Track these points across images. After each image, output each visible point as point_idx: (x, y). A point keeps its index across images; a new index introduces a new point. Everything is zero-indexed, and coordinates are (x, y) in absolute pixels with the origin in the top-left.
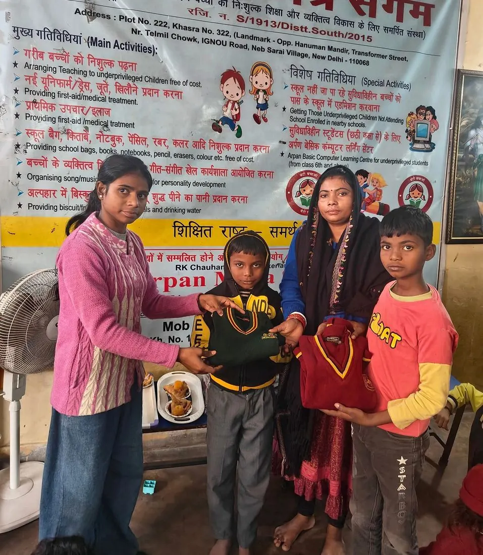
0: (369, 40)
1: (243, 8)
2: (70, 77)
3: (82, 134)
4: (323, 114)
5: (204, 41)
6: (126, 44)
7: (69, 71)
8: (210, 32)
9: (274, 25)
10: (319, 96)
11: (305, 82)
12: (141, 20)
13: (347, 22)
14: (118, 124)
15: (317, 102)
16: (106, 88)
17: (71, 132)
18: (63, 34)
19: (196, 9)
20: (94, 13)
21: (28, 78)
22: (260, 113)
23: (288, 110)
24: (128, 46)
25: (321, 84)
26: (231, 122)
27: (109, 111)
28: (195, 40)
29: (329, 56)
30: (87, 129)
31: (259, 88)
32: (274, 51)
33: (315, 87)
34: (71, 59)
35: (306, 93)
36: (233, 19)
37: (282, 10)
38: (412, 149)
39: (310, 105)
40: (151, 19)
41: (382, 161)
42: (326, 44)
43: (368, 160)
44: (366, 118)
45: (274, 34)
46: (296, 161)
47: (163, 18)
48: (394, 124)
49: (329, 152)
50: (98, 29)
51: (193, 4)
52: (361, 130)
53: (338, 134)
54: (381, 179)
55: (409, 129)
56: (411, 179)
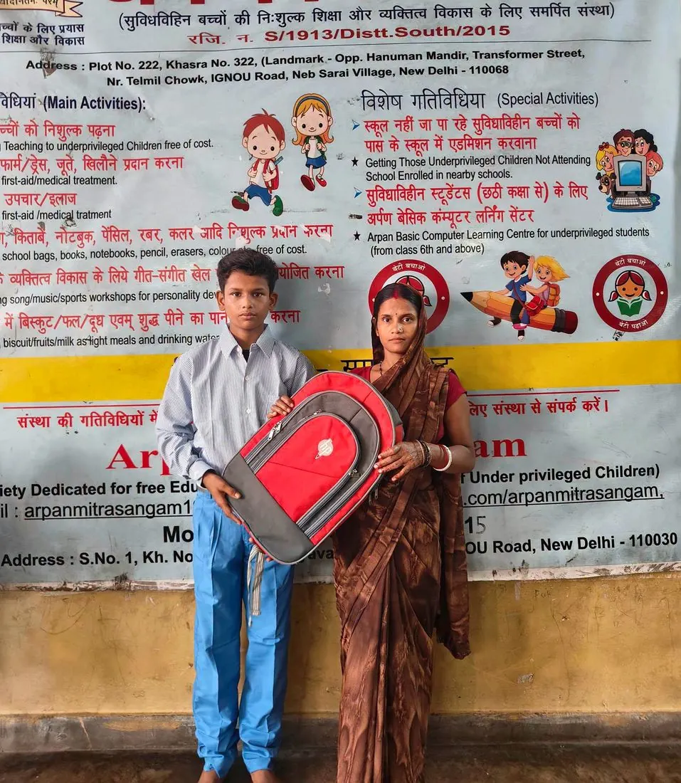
0: (505, 32)
1: (275, 21)
2: (19, 155)
3: (36, 233)
4: (427, 162)
5: (214, 78)
6: (99, 100)
7: (18, 147)
8: (224, 64)
9: (328, 36)
10: (417, 133)
11: (391, 114)
12: (120, 65)
13: (458, 11)
14: (88, 215)
15: (414, 144)
16: (69, 166)
17: (19, 231)
18: (11, 97)
19: (201, 34)
20: (53, 64)
22: (313, 173)
23: (362, 161)
24: (101, 103)
25: (419, 114)
26: (264, 193)
27: (74, 197)
28: (200, 79)
29: (430, 68)
30: (42, 225)
31: (310, 134)
32: (331, 74)
33: (409, 120)
34: (21, 129)
35: (393, 132)
36: (260, 40)
37: (340, 12)
38: (613, 208)
39: (402, 151)
40: (134, 61)
41: (555, 234)
42: (423, 50)
43: (526, 234)
44: (513, 160)
45: (329, 49)
46: (383, 245)
47: (151, 57)
48: (571, 166)
49: (444, 226)
50: (58, 85)
51: (196, 27)
52: (504, 182)
53: (461, 194)
54: (554, 266)
55: (603, 173)
56: (617, 264)
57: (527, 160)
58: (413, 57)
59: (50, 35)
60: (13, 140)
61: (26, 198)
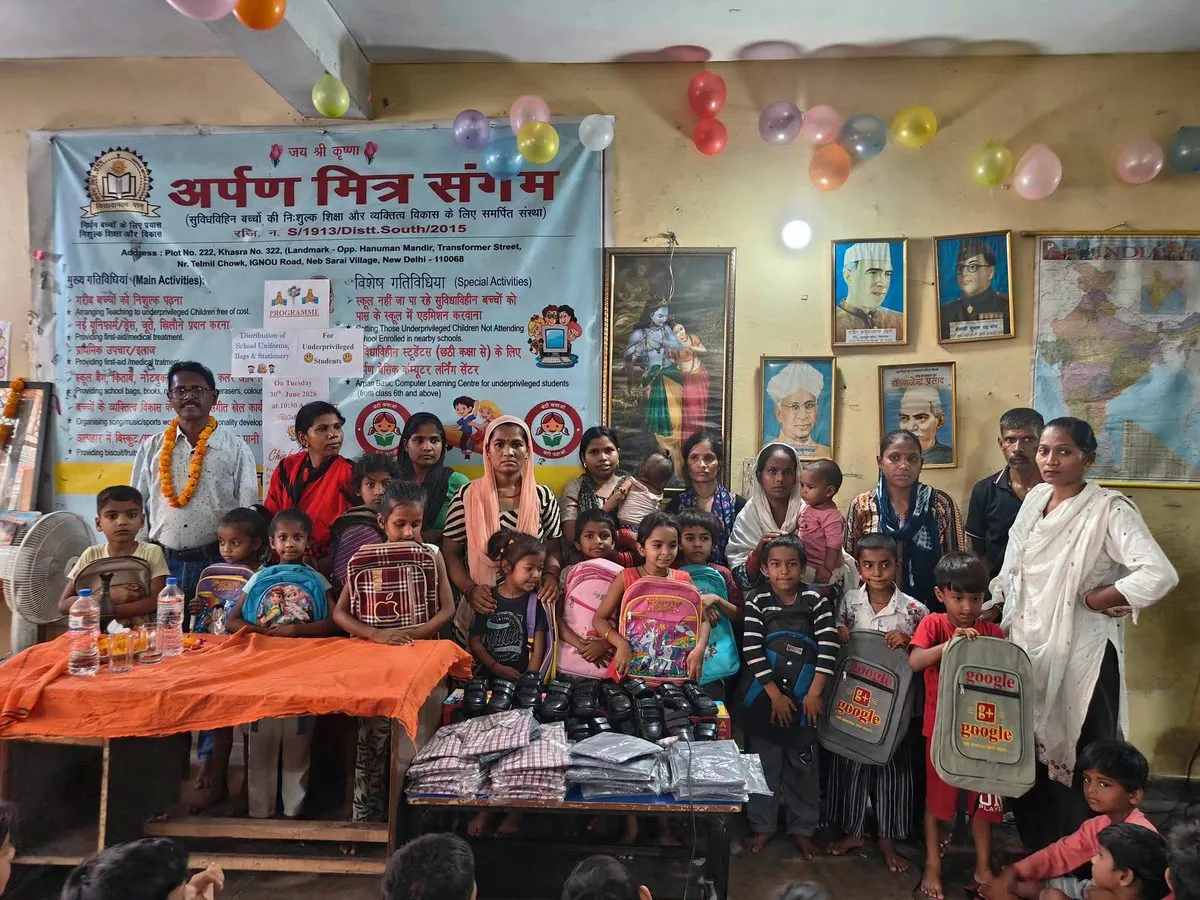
0: (462, 229)
1: (296, 220)
2: (116, 318)
3: (127, 375)
4: (400, 329)
5: (251, 263)
7: (115, 312)
8: (259, 252)
9: (333, 233)
10: (394, 307)
11: (375, 292)
12: (186, 253)
13: (429, 214)
14: (163, 362)
15: (391, 315)
16: (151, 326)
17: (116, 373)
18: (111, 276)
19: (243, 230)
20: (140, 252)
21: (78, 324)
23: (352, 327)
24: (173, 280)
25: (396, 292)
27: (154, 349)
28: (242, 263)
29: (405, 257)
30: (132, 369)
32: (334, 262)
33: (389, 297)
34: (118, 300)
35: (376, 305)
36: (284, 235)
37: (343, 214)
38: (540, 365)
39: (383, 320)
40: (196, 249)
41: (495, 384)
42: (400, 243)
43: (472, 383)
44: (463, 329)
45: (333, 242)
46: (365, 390)
47: (208, 247)
48: (508, 333)
49: (411, 376)
50: (144, 267)
51: (240, 225)
52: (456, 344)
53: (424, 352)
54: (494, 409)
55: (533, 338)
56: (543, 407)
57: (474, 328)
58: (393, 249)
59: (138, 230)
60: (113, 308)
61: (121, 349)
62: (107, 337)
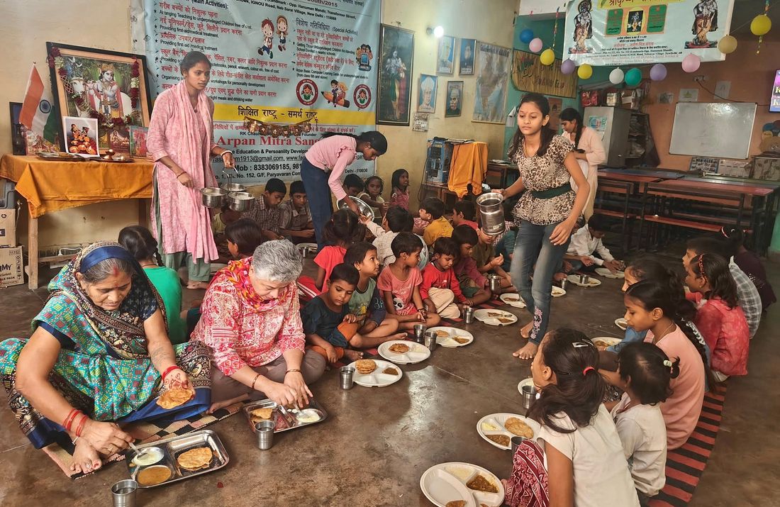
0: (336, 5)
2: (183, 20)
4: (313, 47)
5: (252, 2)
10: (311, 36)
11: (304, 28)
14: (209, 48)
15: (310, 40)
16: (202, 27)
21: (162, 19)
22: (282, 45)
23: (296, 44)
24: (213, 3)
25: (313, 30)
26: (267, 49)
27: (204, 41)
28: (247, 1)
29: (316, 14)
31: (281, 31)
32: (288, 10)
33: (309, 31)
34: (184, 9)
35: (305, 34)
39: (307, 42)
41: (344, 76)
42: (314, 7)
44: (336, 50)
46: (300, 73)
48: (350, 54)
49: (317, 69)
52: (333, 57)
53: (322, 59)
54: (345, 86)
55: (358, 57)
56: (360, 87)
57: (340, 50)
60: (181, 13)
61: (186, 38)
62: (178, 30)
